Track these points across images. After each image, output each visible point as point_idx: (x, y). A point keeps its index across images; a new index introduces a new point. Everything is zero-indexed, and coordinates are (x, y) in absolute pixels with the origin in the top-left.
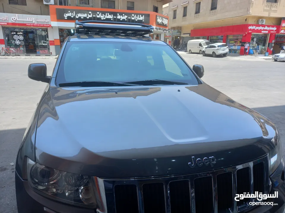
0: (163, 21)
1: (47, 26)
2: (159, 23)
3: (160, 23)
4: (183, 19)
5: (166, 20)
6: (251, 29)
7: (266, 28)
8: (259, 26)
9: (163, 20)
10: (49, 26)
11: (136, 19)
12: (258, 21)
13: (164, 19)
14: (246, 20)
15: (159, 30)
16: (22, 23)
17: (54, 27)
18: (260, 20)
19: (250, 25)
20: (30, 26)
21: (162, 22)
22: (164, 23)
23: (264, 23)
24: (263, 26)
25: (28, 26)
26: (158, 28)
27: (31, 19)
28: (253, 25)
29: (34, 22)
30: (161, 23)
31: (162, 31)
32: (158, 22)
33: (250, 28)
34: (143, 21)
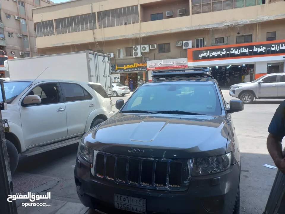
1: (184, 67)
10: (186, 67)
11: (278, 48)
16: (166, 66)
17: (190, 66)
20: (171, 68)
25: (169, 68)
27: (172, 62)
29: (174, 64)
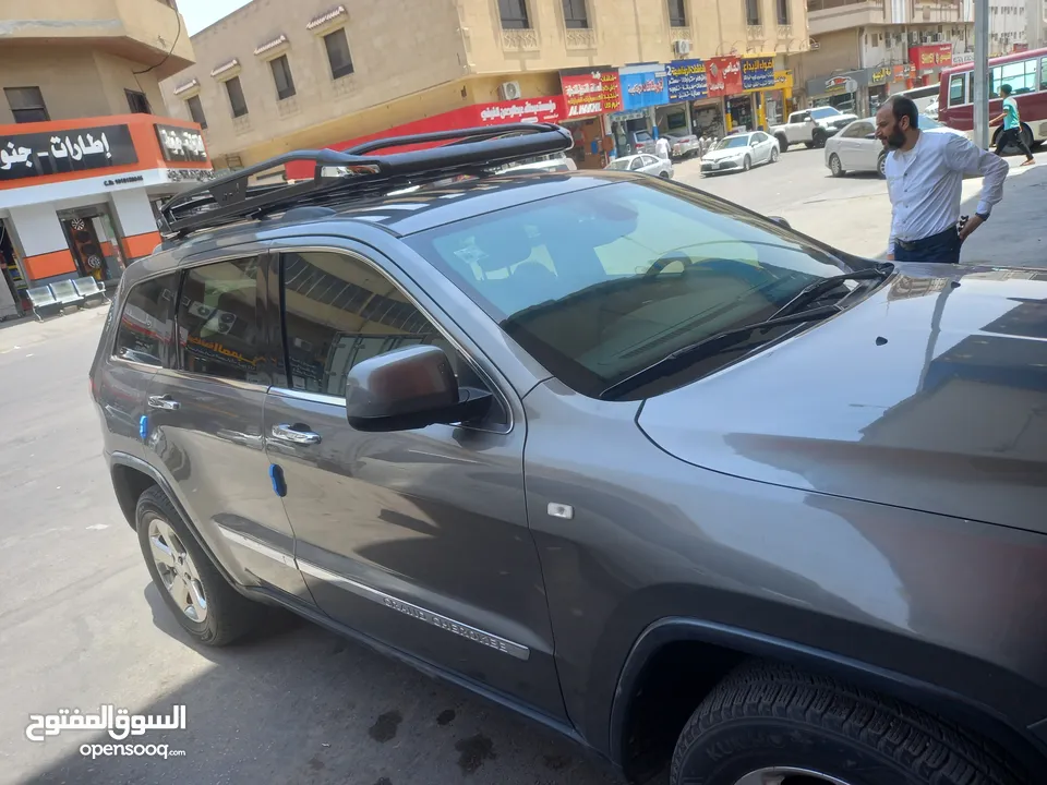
0: (187, 143)
2: (176, 152)
3: (179, 151)
4: (236, 124)
5: (195, 136)
6: (488, 119)
7: (529, 108)
8: (508, 104)
9: (183, 139)
11: (76, 152)
12: (499, 91)
13: (186, 134)
14: (464, 93)
15: (183, 180)
18: (505, 85)
19: (484, 107)
21: (184, 148)
22: (191, 148)
23: (518, 95)
24: (520, 103)
26: (177, 170)
28: (491, 106)
30: (183, 152)
31: (195, 180)
32: (170, 150)
33: (485, 115)
34: (109, 155)
